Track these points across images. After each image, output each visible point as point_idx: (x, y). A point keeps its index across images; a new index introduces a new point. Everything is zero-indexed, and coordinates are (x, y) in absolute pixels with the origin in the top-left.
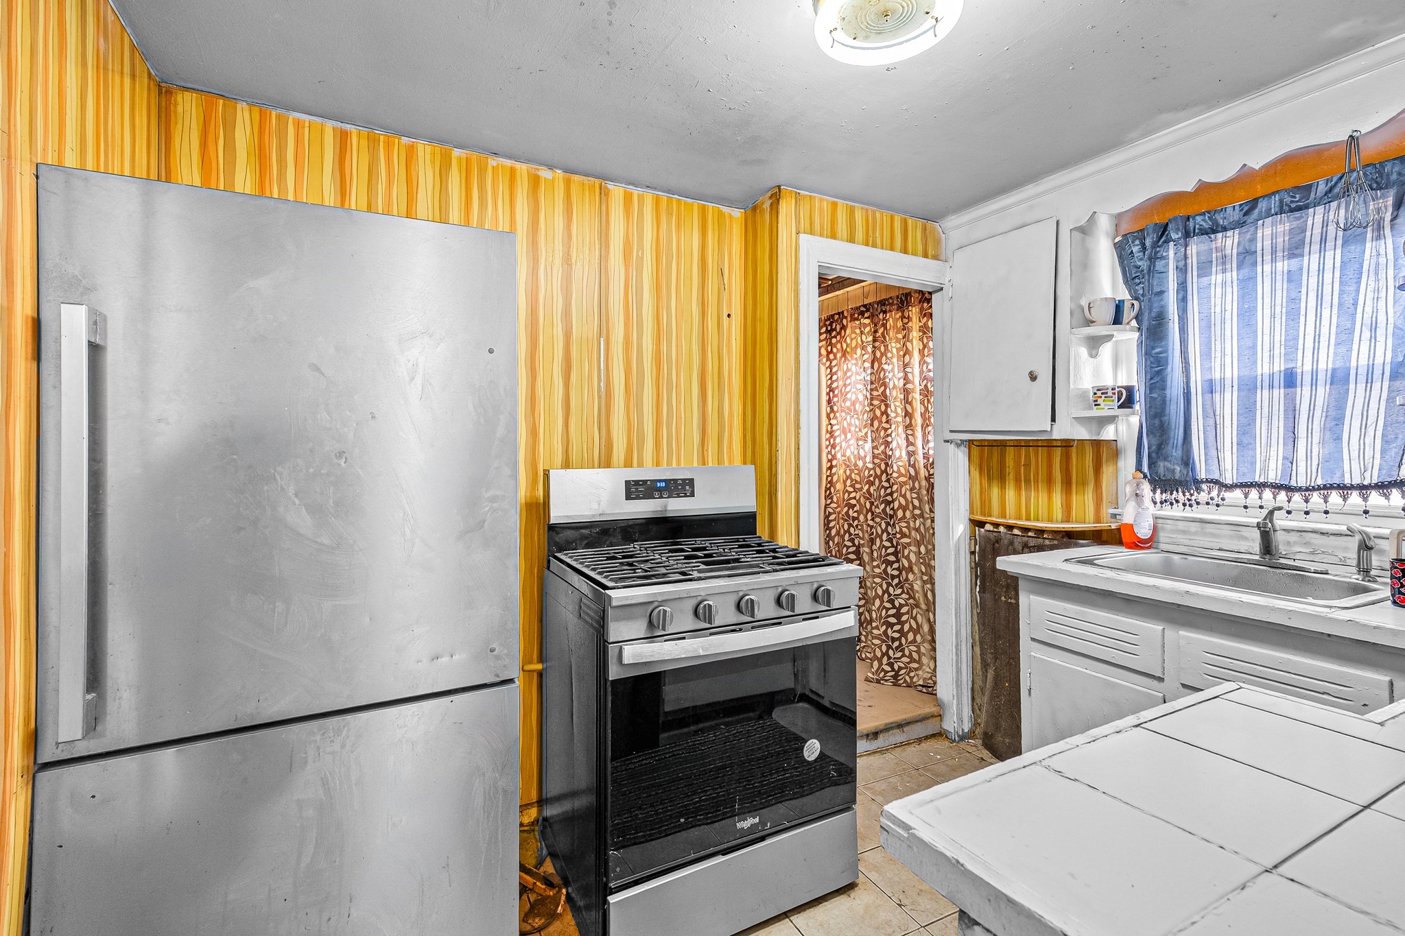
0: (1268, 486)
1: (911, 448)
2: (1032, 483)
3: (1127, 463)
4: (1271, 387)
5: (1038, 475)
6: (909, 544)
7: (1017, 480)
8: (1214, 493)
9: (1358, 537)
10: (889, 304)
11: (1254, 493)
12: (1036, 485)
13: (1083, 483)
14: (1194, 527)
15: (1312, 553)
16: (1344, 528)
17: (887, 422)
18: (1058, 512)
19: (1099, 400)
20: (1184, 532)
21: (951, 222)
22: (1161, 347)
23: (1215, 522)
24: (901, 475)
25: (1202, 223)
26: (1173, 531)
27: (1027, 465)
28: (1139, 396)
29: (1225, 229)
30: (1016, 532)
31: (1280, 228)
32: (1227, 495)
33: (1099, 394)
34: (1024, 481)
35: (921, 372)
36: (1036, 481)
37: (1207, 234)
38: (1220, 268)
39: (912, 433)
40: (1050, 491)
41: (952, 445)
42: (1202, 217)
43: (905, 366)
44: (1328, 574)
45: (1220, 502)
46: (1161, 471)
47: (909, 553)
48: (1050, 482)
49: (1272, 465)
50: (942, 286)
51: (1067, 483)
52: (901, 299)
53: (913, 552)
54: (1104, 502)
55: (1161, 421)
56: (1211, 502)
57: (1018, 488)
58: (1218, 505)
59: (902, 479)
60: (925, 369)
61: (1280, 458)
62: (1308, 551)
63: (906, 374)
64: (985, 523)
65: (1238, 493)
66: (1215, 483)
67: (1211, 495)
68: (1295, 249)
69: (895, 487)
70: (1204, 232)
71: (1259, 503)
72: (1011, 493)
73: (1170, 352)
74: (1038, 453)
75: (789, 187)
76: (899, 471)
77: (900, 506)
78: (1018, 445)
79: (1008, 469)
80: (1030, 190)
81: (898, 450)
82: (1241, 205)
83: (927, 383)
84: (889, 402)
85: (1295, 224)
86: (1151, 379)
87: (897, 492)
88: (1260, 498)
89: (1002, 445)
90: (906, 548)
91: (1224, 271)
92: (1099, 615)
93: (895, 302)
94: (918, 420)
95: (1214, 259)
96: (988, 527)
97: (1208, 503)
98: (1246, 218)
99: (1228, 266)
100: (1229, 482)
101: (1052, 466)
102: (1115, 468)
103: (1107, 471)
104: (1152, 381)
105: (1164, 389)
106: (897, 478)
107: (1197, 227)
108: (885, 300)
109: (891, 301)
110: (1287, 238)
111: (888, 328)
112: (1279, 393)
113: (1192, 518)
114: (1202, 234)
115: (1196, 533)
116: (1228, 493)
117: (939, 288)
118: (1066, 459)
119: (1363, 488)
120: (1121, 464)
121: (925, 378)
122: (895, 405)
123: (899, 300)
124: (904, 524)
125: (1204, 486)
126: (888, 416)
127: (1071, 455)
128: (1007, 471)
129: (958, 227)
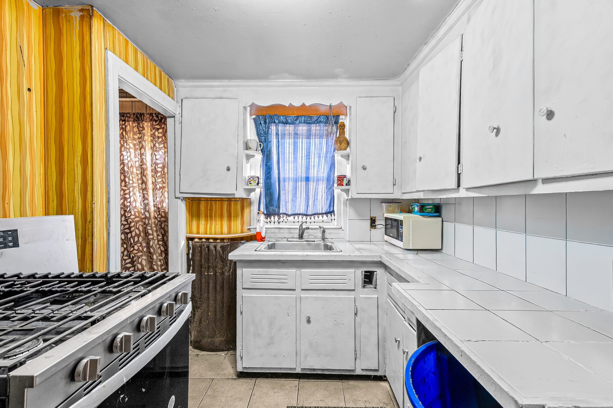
0: (300, 215)
1: (146, 202)
2: (213, 218)
3: (255, 207)
4: (301, 181)
5: (216, 214)
6: (142, 256)
7: (206, 217)
8: (285, 218)
9: (322, 229)
10: (127, 117)
11: (296, 217)
12: (215, 218)
13: (236, 216)
14: (277, 231)
15: (309, 236)
16: (318, 227)
17: (125, 186)
18: (225, 229)
19: (251, 181)
20: (274, 233)
21: (181, 83)
22: (270, 163)
23: (284, 228)
24: (136, 217)
25: (283, 119)
26: (270, 233)
27: (211, 209)
28: (261, 181)
29: (290, 124)
30: (211, 241)
31: (304, 128)
32: (289, 218)
33: (251, 179)
34: (209, 216)
35: (152, 160)
36: (215, 216)
37: (284, 124)
38: (288, 137)
39: (147, 193)
40: (221, 221)
41: (180, 200)
42: (283, 117)
43: (141, 155)
44: (315, 242)
45: (287, 221)
46: (271, 210)
47: (142, 260)
48: (222, 216)
49: (302, 208)
50: (175, 115)
51: (229, 217)
52: (137, 116)
53: (144, 259)
54: (245, 224)
55: (270, 191)
56: (283, 221)
57: (206, 220)
58: (286, 222)
59: (137, 219)
60: (154, 158)
61: (304, 205)
62: (307, 235)
63: (142, 160)
64: (195, 238)
65: (292, 217)
66: (284, 214)
67: (283, 219)
68: (309, 136)
69: (132, 224)
70: (283, 123)
71: (298, 220)
72: (202, 223)
73: (272, 165)
74: (216, 204)
75: (100, 11)
76: (135, 215)
77: (136, 235)
78: (207, 200)
79: (201, 211)
80: (226, 82)
81: (134, 202)
82: (294, 117)
83: (156, 166)
84: (126, 174)
85: (308, 128)
86: (267, 175)
87: (134, 227)
88: (298, 219)
89: (199, 199)
90: (140, 258)
91: (289, 138)
92: (273, 271)
93: (132, 116)
94: (150, 186)
95: (286, 134)
96: (196, 240)
97: (282, 222)
98: (296, 122)
99: (291, 137)
100: (290, 214)
101: (223, 210)
102: (249, 209)
103: (246, 211)
104: (267, 176)
105: (270, 179)
106: (134, 219)
107: (281, 120)
108: (124, 113)
109: (128, 115)
110: (306, 132)
111: (127, 131)
112: (304, 183)
113: (277, 227)
114: (282, 123)
115: (277, 233)
116: (289, 217)
117: (173, 116)
118: (229, 206)
119: (322, 214)
120: (252, 208)
121: (155, 163)
122: (132, 177)
123: (135, 116)
124: (139, 245)
125: (281, 216)
126: (126, 182)
127: (232, 205)
128: (201, 213)
129: (184, 87)
